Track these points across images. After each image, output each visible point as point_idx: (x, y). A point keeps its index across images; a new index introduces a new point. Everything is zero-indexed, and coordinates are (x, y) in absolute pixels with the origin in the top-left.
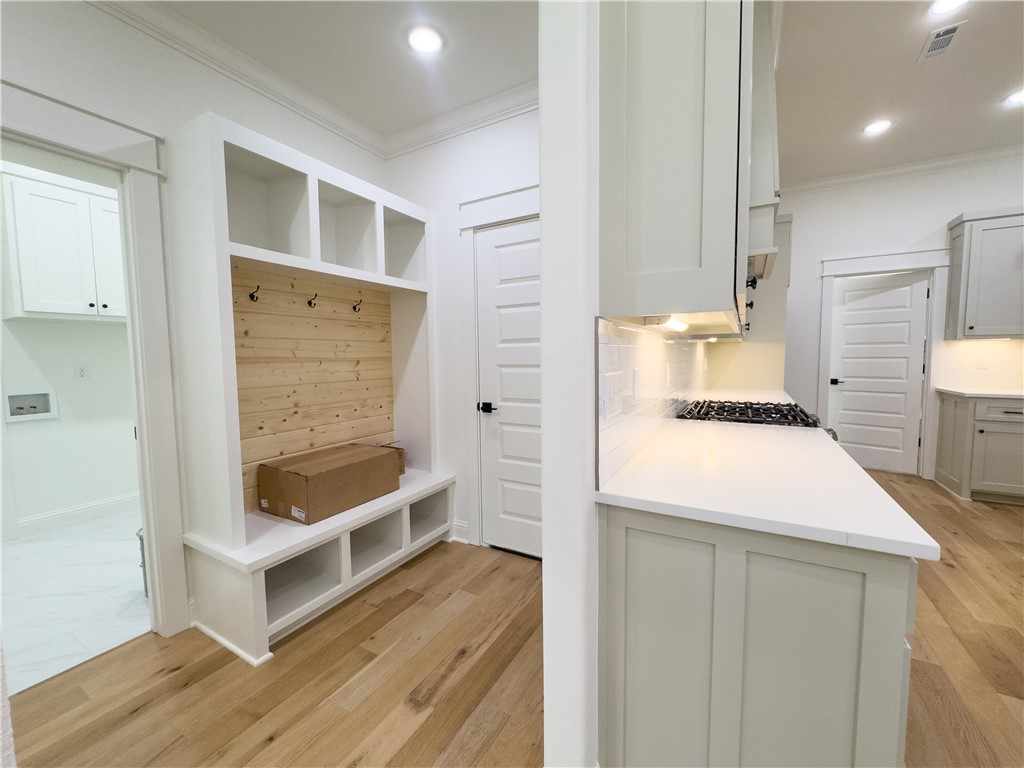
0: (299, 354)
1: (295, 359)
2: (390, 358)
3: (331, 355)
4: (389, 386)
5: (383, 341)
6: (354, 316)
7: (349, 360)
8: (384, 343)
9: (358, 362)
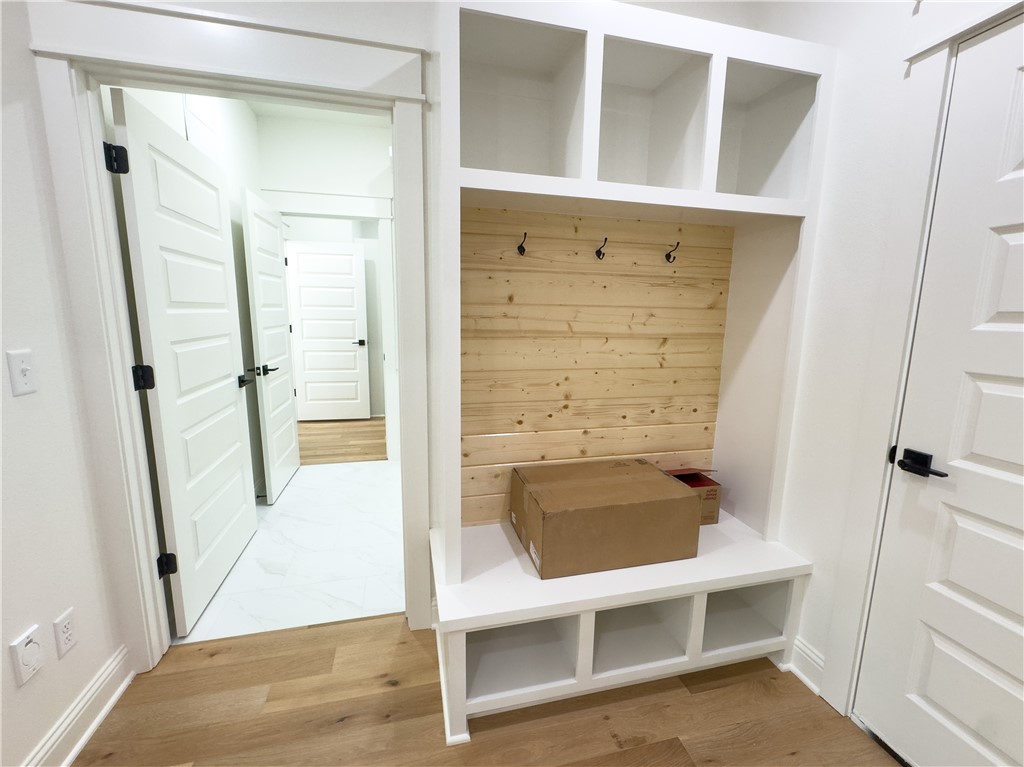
0: (576, 327)
1: (572, 334)
2: (721, 336)
3: (624, 329)
4: (714, 380)
5: (711, 308)
6: (667, 269)
7: (649, 337)
8: (714, 311)
9: (665, 340)
